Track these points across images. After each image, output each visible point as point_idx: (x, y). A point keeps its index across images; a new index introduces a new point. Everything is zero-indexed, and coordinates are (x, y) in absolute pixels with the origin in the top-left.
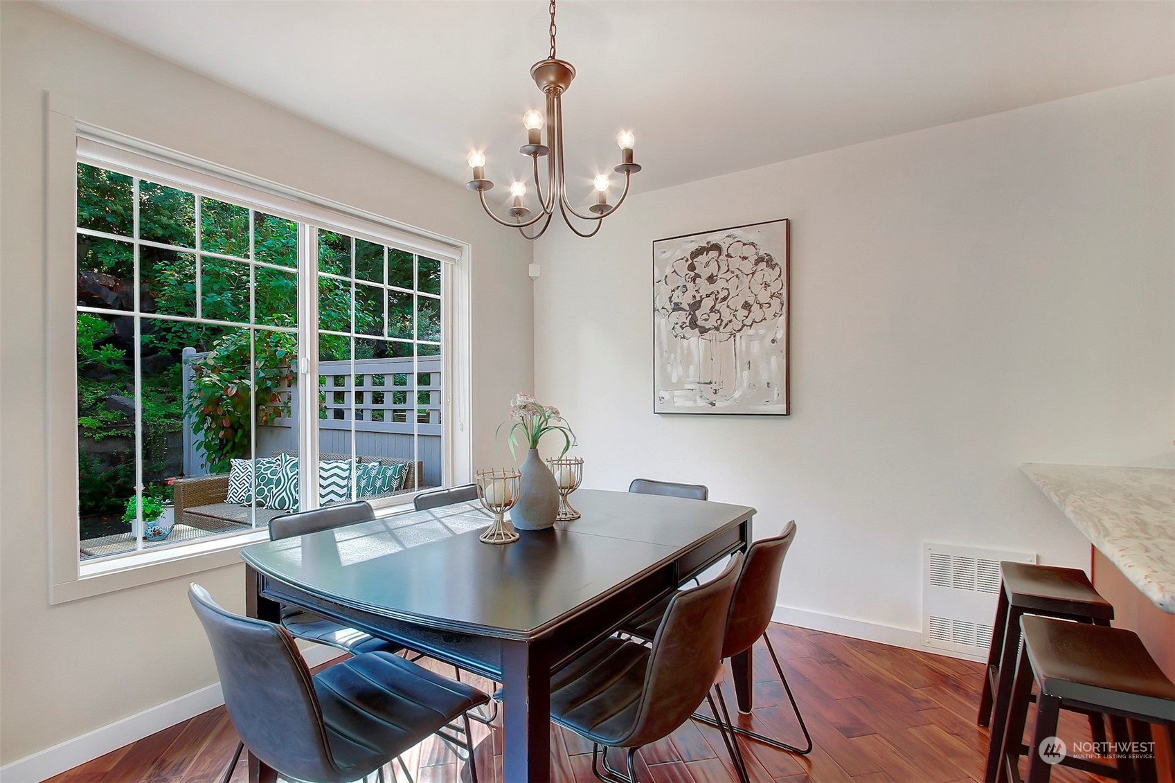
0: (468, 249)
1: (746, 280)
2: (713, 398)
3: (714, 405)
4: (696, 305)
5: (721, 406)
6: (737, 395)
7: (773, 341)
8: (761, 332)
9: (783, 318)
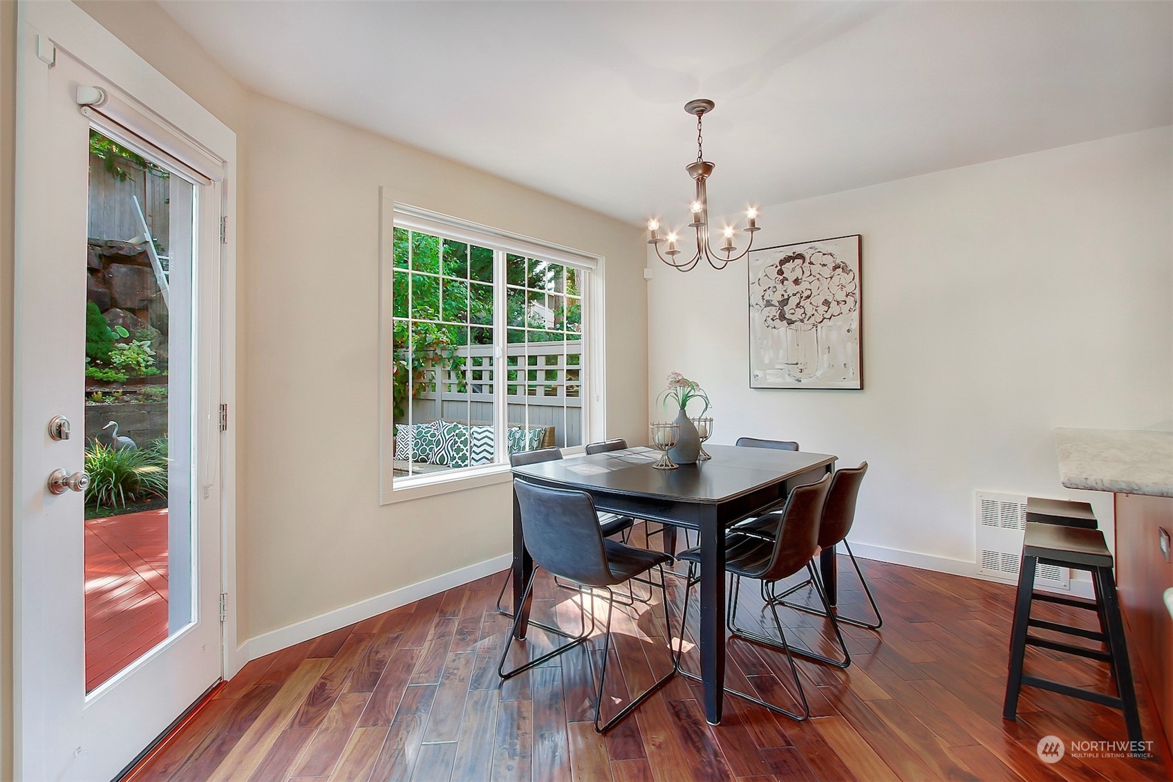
0: (602, 261)
1: (825, 282)
2: (799, 375)
3: (800, 381)
4: (784, 302)
5: (805, 383)
6: (818, 374)
7: (848, 331)
8: (838, 323)
9: (857, 312)
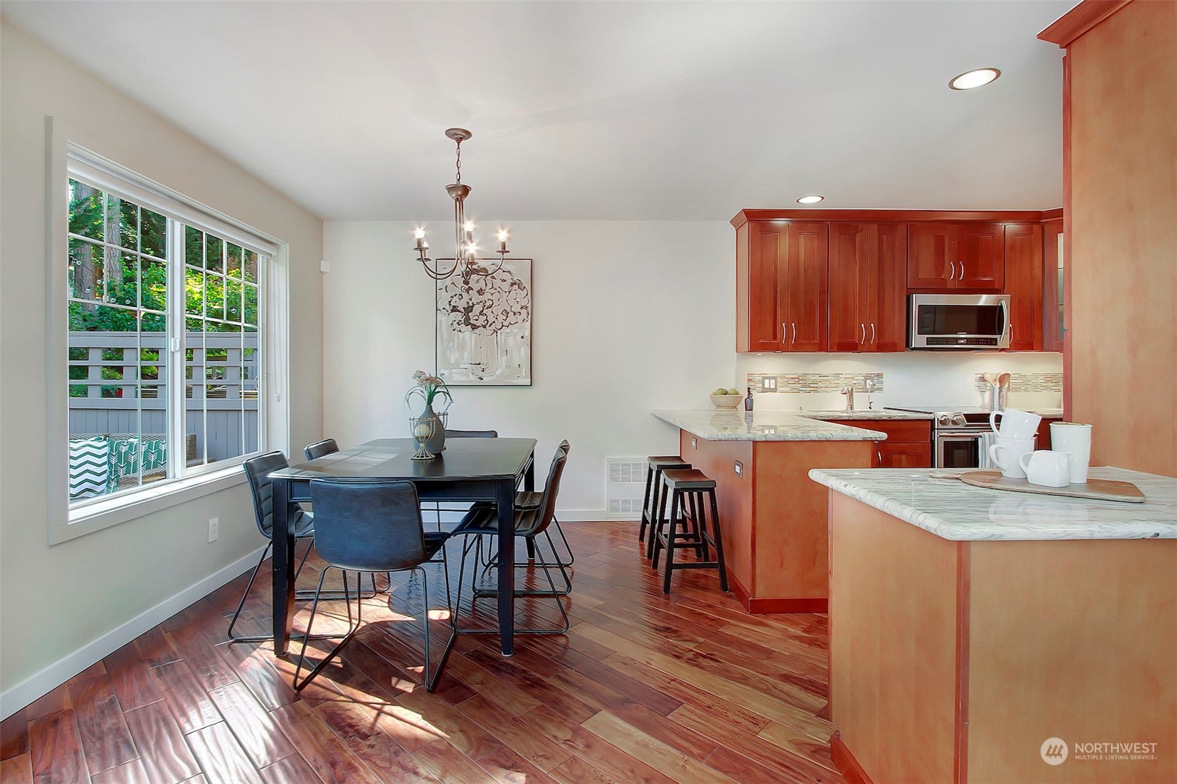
0: (285, 249)
1: (505, 295)
2: (481, 374)
3: (482, 379)
4: (469, 309)
5: (486, 380)
6: (498, 373)
7: (522, 337)
8: (514, 331)
9: (529, 322)
